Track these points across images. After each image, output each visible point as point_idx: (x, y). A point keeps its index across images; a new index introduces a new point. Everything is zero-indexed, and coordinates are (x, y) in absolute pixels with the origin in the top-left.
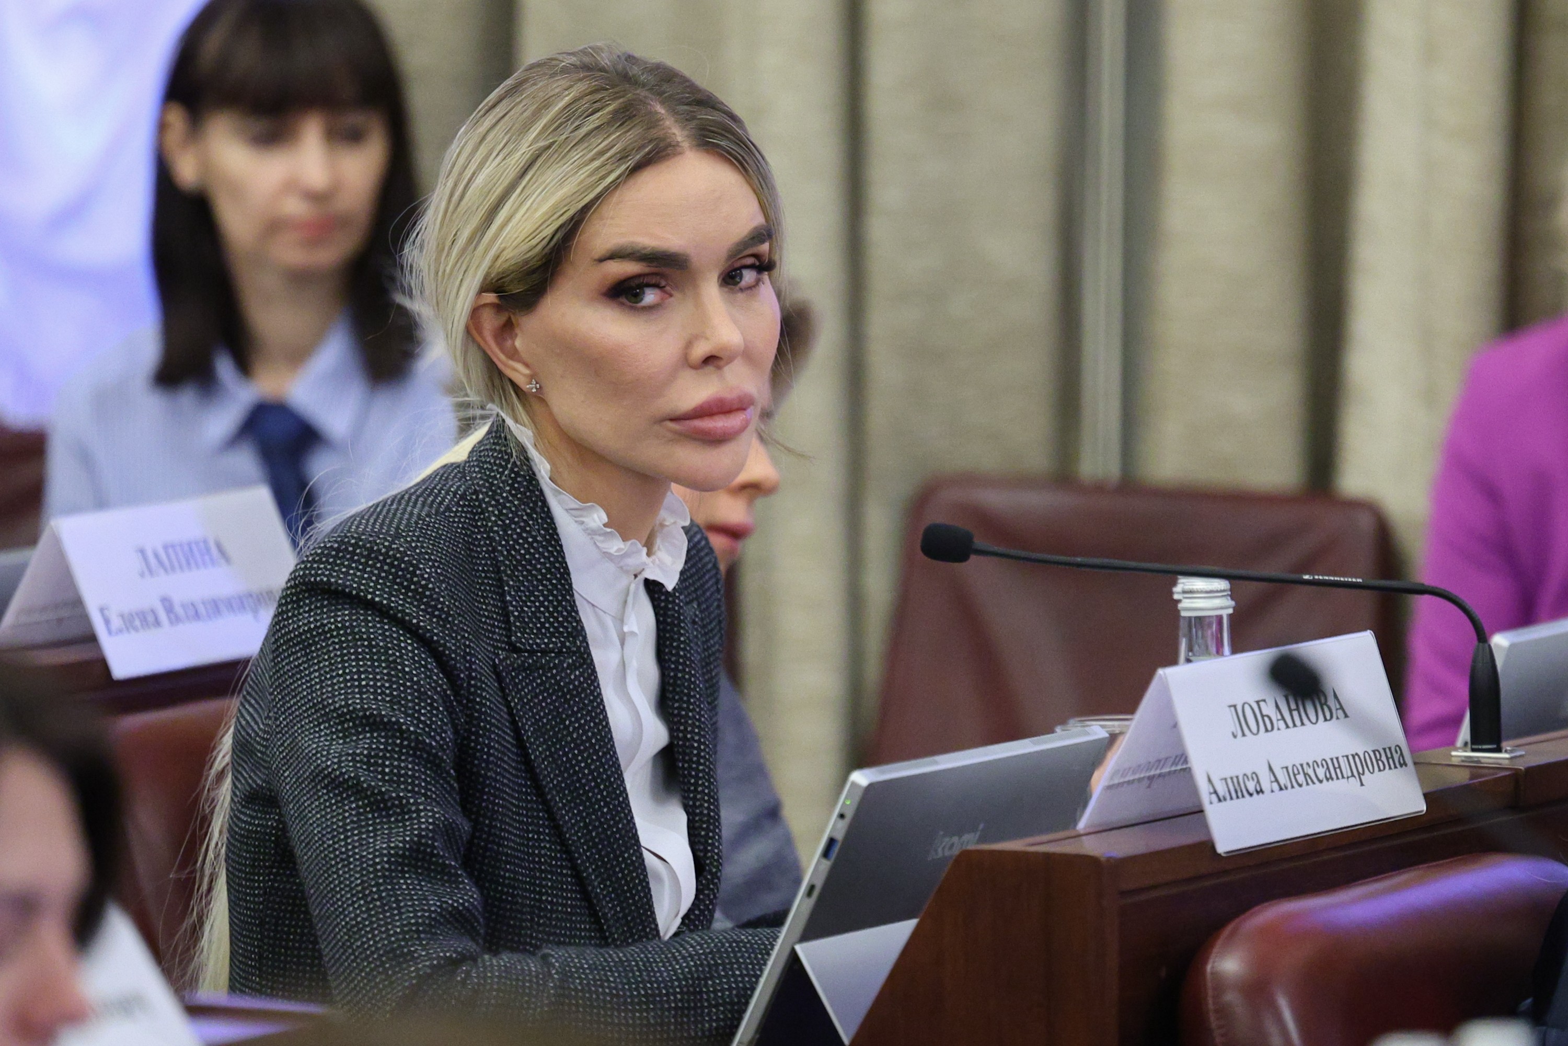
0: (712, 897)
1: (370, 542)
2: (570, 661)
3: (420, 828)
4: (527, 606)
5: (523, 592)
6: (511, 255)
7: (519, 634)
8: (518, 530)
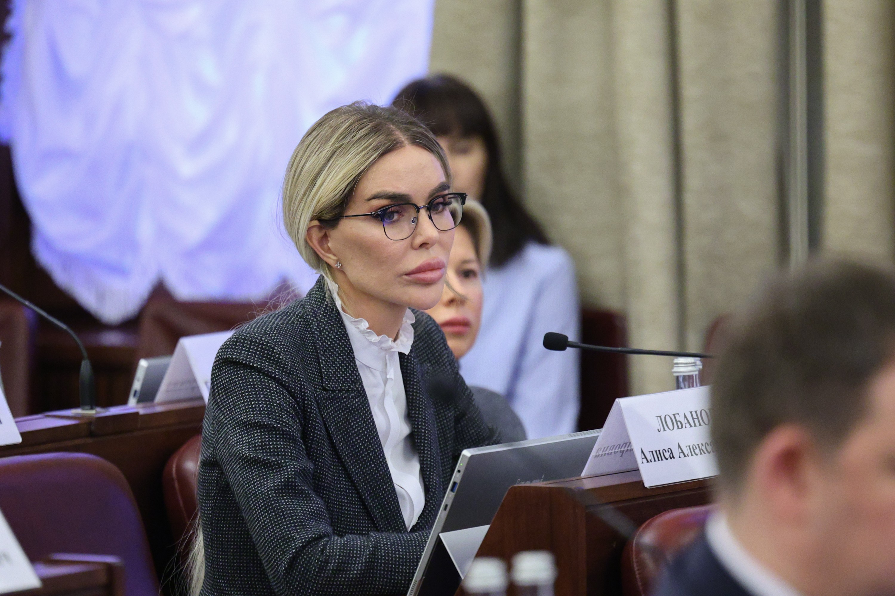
0: (434, 504)
1: (251, 337)
2: (353, 395)
3: (288, 474)
4: (331, 369)
5: (330, 362)
6: (325, 200)
7: (327, 383)
8: (327, 333)
